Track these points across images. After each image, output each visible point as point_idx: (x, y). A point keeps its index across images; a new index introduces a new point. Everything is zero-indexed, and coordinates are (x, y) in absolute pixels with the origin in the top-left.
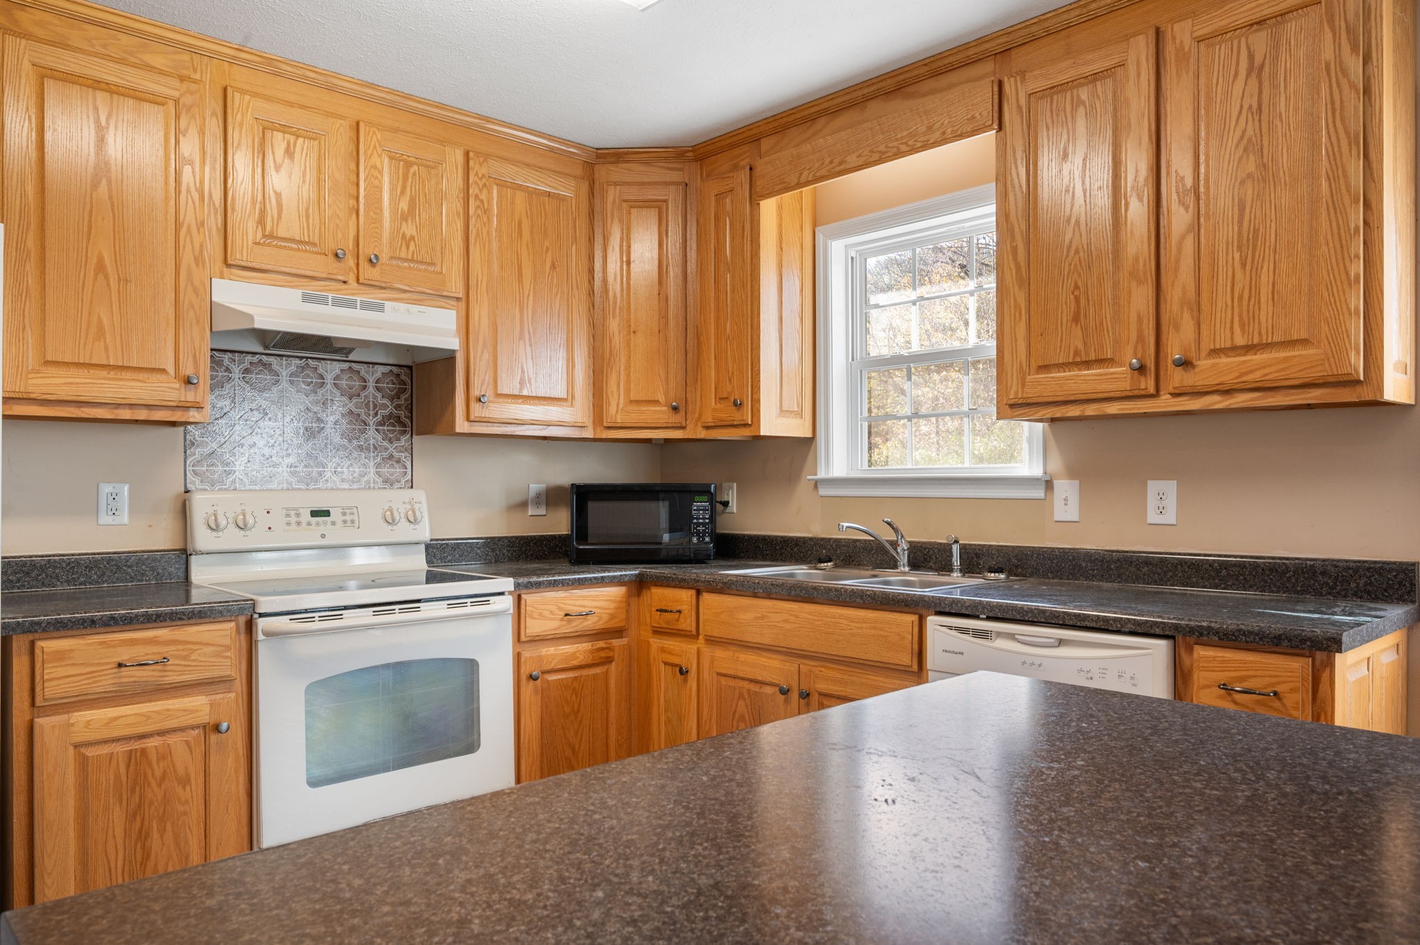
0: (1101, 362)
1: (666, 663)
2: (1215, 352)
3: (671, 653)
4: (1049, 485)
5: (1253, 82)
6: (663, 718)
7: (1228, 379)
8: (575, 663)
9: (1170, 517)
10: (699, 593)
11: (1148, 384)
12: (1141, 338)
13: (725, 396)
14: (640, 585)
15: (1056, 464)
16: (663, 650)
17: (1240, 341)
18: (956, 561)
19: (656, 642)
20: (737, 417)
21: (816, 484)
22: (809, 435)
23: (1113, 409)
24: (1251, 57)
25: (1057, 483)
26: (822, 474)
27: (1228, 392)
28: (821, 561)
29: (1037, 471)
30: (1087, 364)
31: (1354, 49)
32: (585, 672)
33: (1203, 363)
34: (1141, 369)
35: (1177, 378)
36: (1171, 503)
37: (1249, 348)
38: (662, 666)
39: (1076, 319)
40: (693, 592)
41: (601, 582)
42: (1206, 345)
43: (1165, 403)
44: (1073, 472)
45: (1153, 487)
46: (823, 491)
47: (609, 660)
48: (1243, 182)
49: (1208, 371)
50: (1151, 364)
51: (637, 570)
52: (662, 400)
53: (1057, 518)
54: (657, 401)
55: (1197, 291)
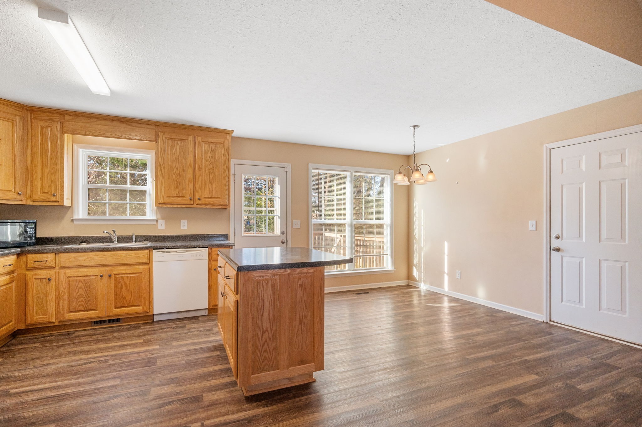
0: (182, 197)
1: (36, 279)
2: (205, 198)
3: (40, 275)
4: (157, 221)
5: (212, 152)
6: (35, 297)
7: (207, 203)
8: (6, 283)
9: (186, 228)
10: (55, 254)
11: (192, 202)
12: (191, 193)
13: (46, 191)
14: (18, 255)
15: (159, 216)
16: (35, 275)
17: (209, 196)
18: (134, 240)
19: (30, 273)
20: (54, 199)
21: (72, 220)
22: (70, 205)
23: (184, 206)
24: (212, 148)
25: (159, 221)
26: (75, 217)
27: (206, 205)
28: (81, 243)
29: (154, 218)
30: (179, 197)
31: (227, 153)
32: (8, 286)
33: (203, 199)
34: (191, 199)
35: (198, 202)
36: (186, 224)
37: (211, 198)
38: (35, 280)
39: (177, 187)
41: (8, 254)
42: (203, 197)
43: (195, 206)
44: (163, 218)
45: (182, 221)
46: (75, 222)
47: (12, 282)
48: (210, 169)
49: (203, 201)
50: (193, 198)
51: (19, 250)
52: (13, 190)
53: (159, 228)
54: (11, 191)
55: (202, 186)
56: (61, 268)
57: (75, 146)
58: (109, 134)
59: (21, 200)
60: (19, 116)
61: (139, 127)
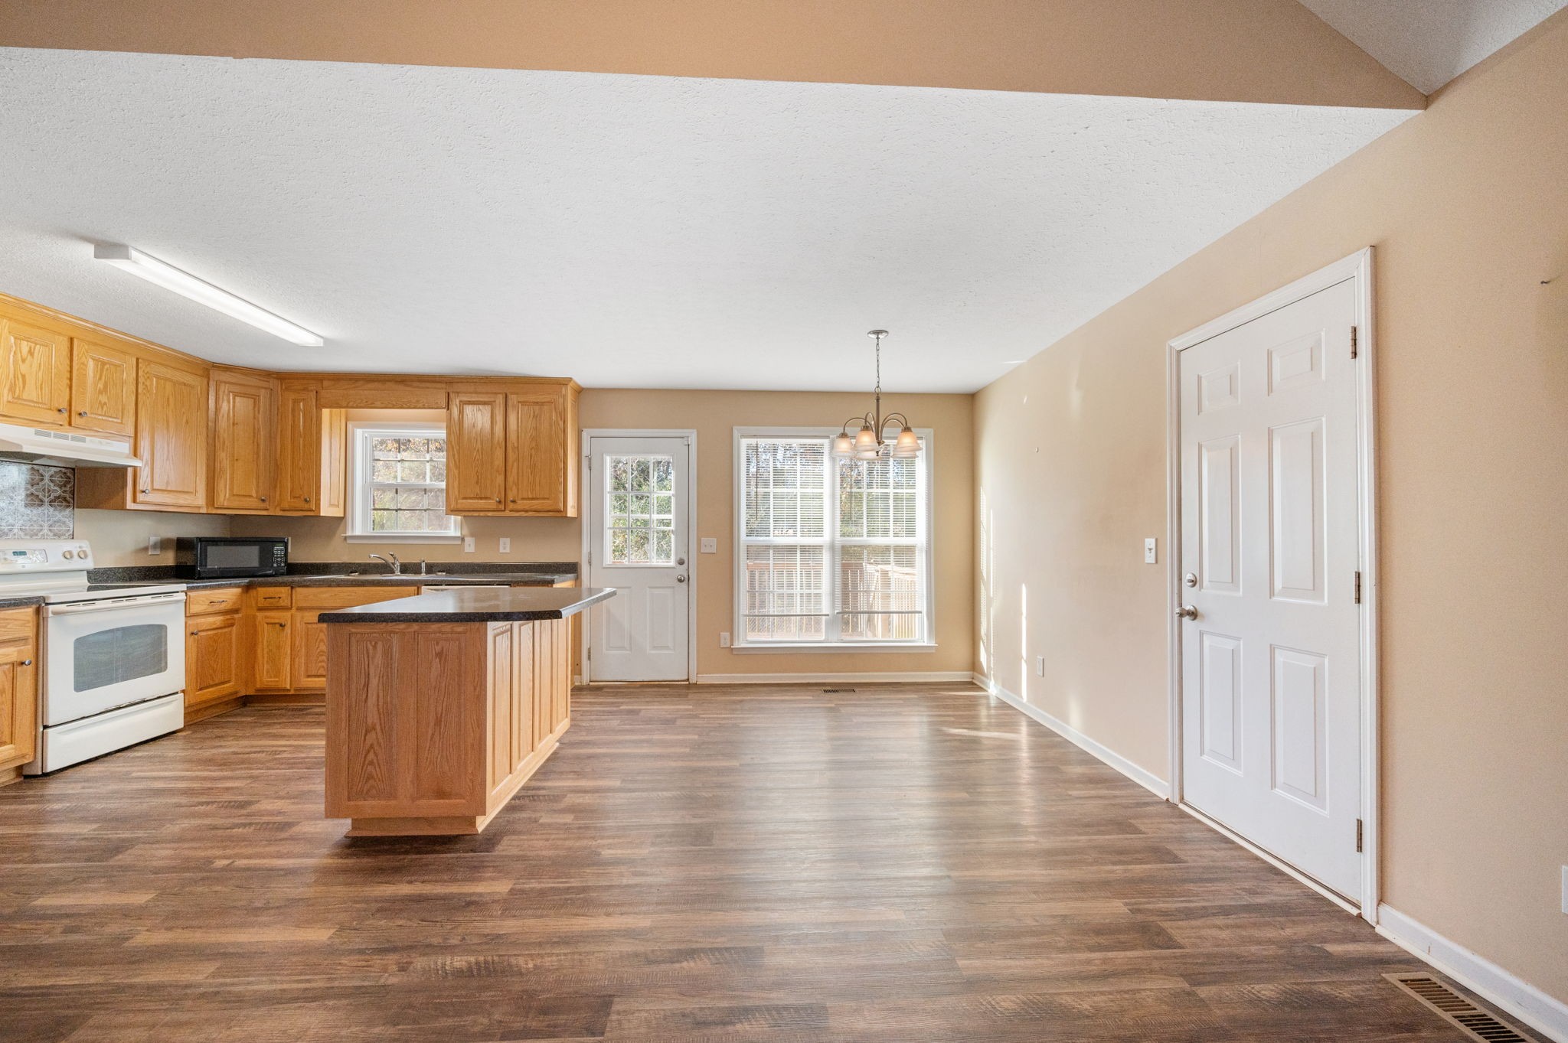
0: (486, 498)
1: (268, 624)
2: (523, 499)
3: (272, 618)
4: (463, 539)
5: (534, 420)
6: (266, 651)
7: (527, 507)
8: (215, 626)
9: (508, 551)
10: (292, 588)
11: (502, 507)
12: (499, 492)
13: (297, 496)
14: (248, 588)
15: (466, 531)
16: (266, 617)
17: (530, 496)
18: (424, 570)
19: (260, 615)
20: (306, 506)
21: (346, 538)
22: (342, 515)
23: (490, 514)
24: (534, 412)
25: (466, 539)
26: (349, 533)
27: (527, 511)
28: (352, 572)
29: (459, 534)
30: (481, 498)
31: (561, 419)
32: (220, 631)
33: (519, 502)
34: (500, 502)
35: (511, 506)
36: (508, 546)
37: (533, 499)
38: (266, 625)
39: (477, 483)
40: (289, 588)
41: (230, 586)
42: (520, 497)
43: (507, 513)
44: (472, 535)
45: (502, 540)
46: (349, 541)
47: (232, 625)
48: (531, 449)
49: (520, 505)
50: (503, 500)
51: (247, 580)
52: (254, 495)
53: (466, 551)
54: (251, 496)
55: (518, 479)
56: (299, 609)
57: (350, 426)
58: (378, 404)
59: (267, 509)
60: (266, 388)
61: (423, 388)
